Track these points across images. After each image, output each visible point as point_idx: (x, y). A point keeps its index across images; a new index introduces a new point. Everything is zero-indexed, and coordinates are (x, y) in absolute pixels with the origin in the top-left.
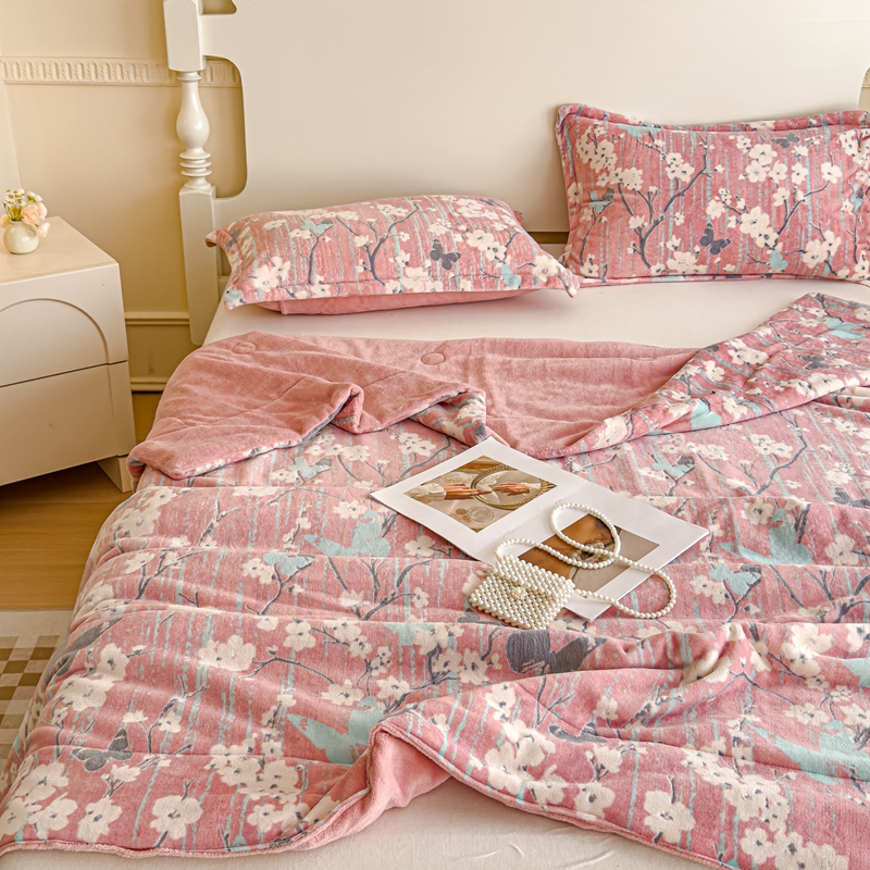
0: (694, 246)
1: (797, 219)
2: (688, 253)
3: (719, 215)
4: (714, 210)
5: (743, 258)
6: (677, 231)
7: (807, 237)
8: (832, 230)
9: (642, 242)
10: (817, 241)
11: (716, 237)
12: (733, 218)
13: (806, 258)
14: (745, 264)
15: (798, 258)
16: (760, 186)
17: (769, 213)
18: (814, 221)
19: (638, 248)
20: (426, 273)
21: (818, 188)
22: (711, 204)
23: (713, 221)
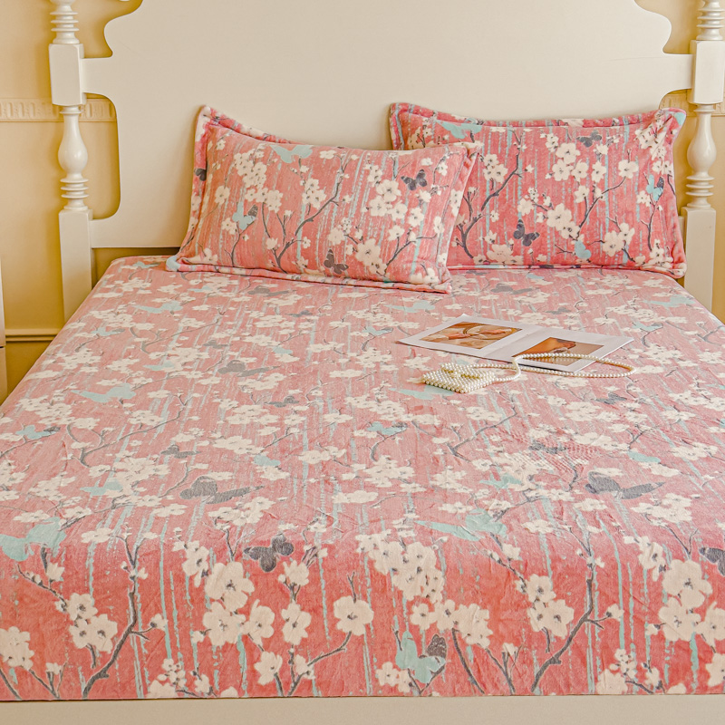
0: (509, 239)
1: (596, 214)
2: (505, 246)
3: (528, 212)
4: (524, 207)
5: (552, 248)
6: (493, 227)
7: (604, 229)
8: (627, 222)
9: (464, 236)
10: (614, 232)
12: (541, 214)
13: (605, 247)
14: (554, 255)
15: (599, 248)
16: (563, 184)
17: (572, 209)
18: (610, 215)
19: (461, 242)
21: (616, 185)
22: (522, 202)
23: (524, 217)
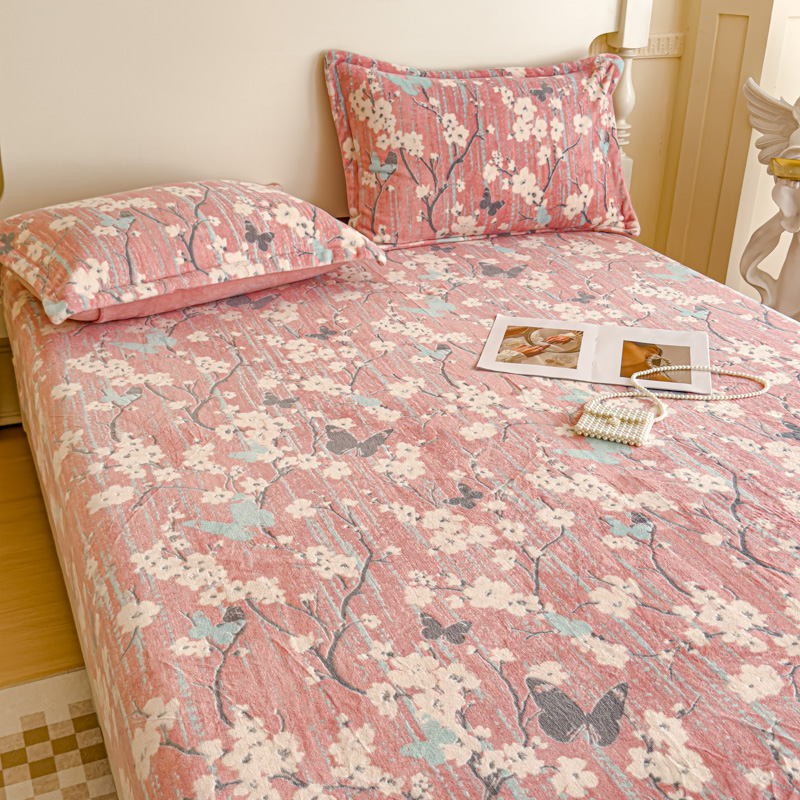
0: (475, 209)
1: (558, 177)
2: (470, 217)
3: (493, 179)
4: (490, 174)
5: (515, 216)
6: (460, 197)
7: (567, 192)
8: (587, 183)
9: (430, 210)
10: (575, 195)
11: (493, 200)
12: (506, 181)
13: (566, 211)
14: (516, 222)
15: (560, 212)
16: (525, 145)
17: (536, 172)
18: (572, 177)
19: (426, 216)
20: (245, 257)
21: (573, 143)
22: (487, 168)
23: (490, 185)
